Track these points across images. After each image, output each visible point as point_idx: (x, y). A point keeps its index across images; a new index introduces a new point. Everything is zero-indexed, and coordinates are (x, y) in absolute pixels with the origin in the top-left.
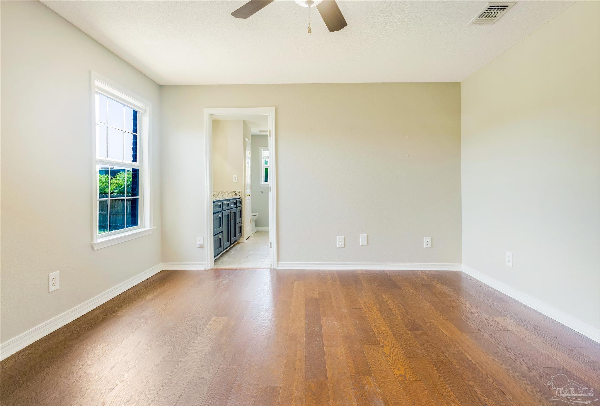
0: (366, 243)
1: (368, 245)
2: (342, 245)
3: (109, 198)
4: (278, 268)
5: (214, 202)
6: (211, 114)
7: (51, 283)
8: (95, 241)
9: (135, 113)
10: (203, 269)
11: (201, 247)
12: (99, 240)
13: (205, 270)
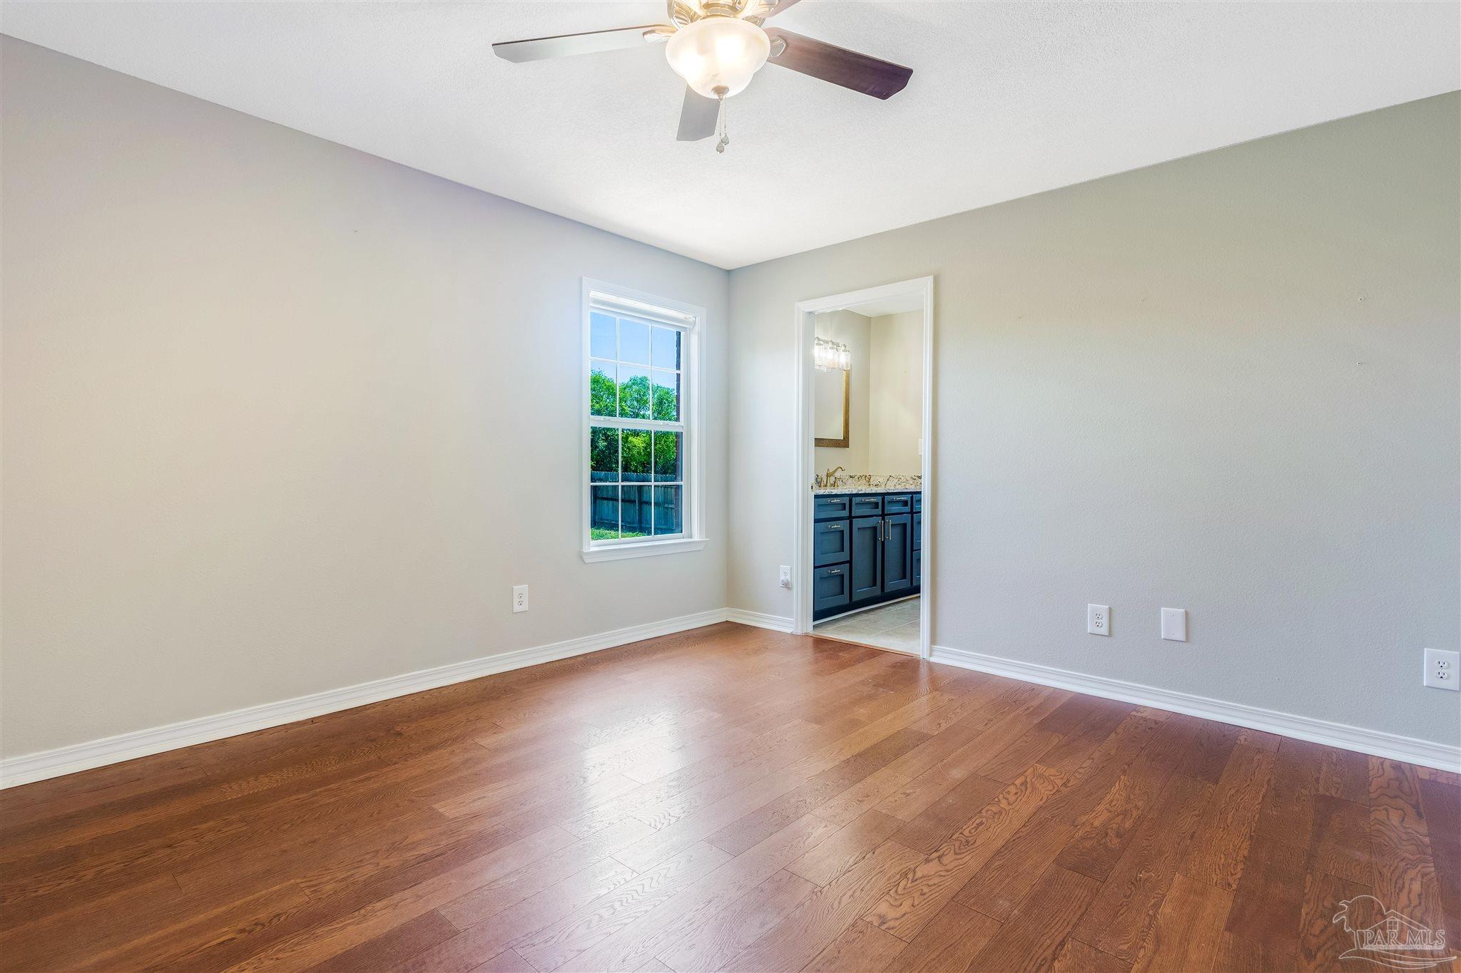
0: (1180, 635)
1: (1187, 640)
2: (1104, 630)
3: (620, 484)
4: (933, 659)
5: (816, 497)
6: (810, 313)
7: (516, 600)
8: (585, 550)
9: (679, 334)
10: (789, 631)
11: (787, 585)
12: (593, 549)
13: (792, 634)
